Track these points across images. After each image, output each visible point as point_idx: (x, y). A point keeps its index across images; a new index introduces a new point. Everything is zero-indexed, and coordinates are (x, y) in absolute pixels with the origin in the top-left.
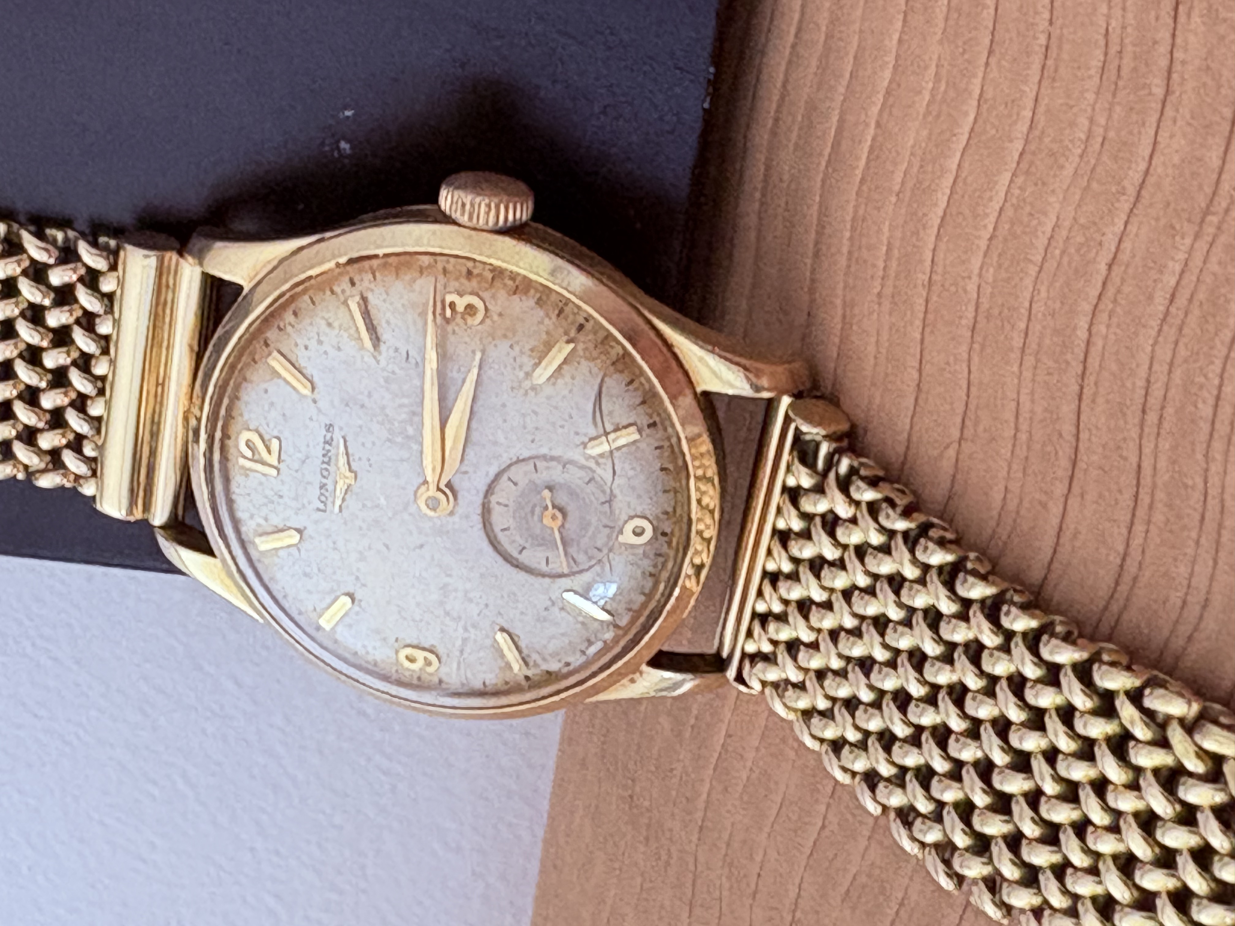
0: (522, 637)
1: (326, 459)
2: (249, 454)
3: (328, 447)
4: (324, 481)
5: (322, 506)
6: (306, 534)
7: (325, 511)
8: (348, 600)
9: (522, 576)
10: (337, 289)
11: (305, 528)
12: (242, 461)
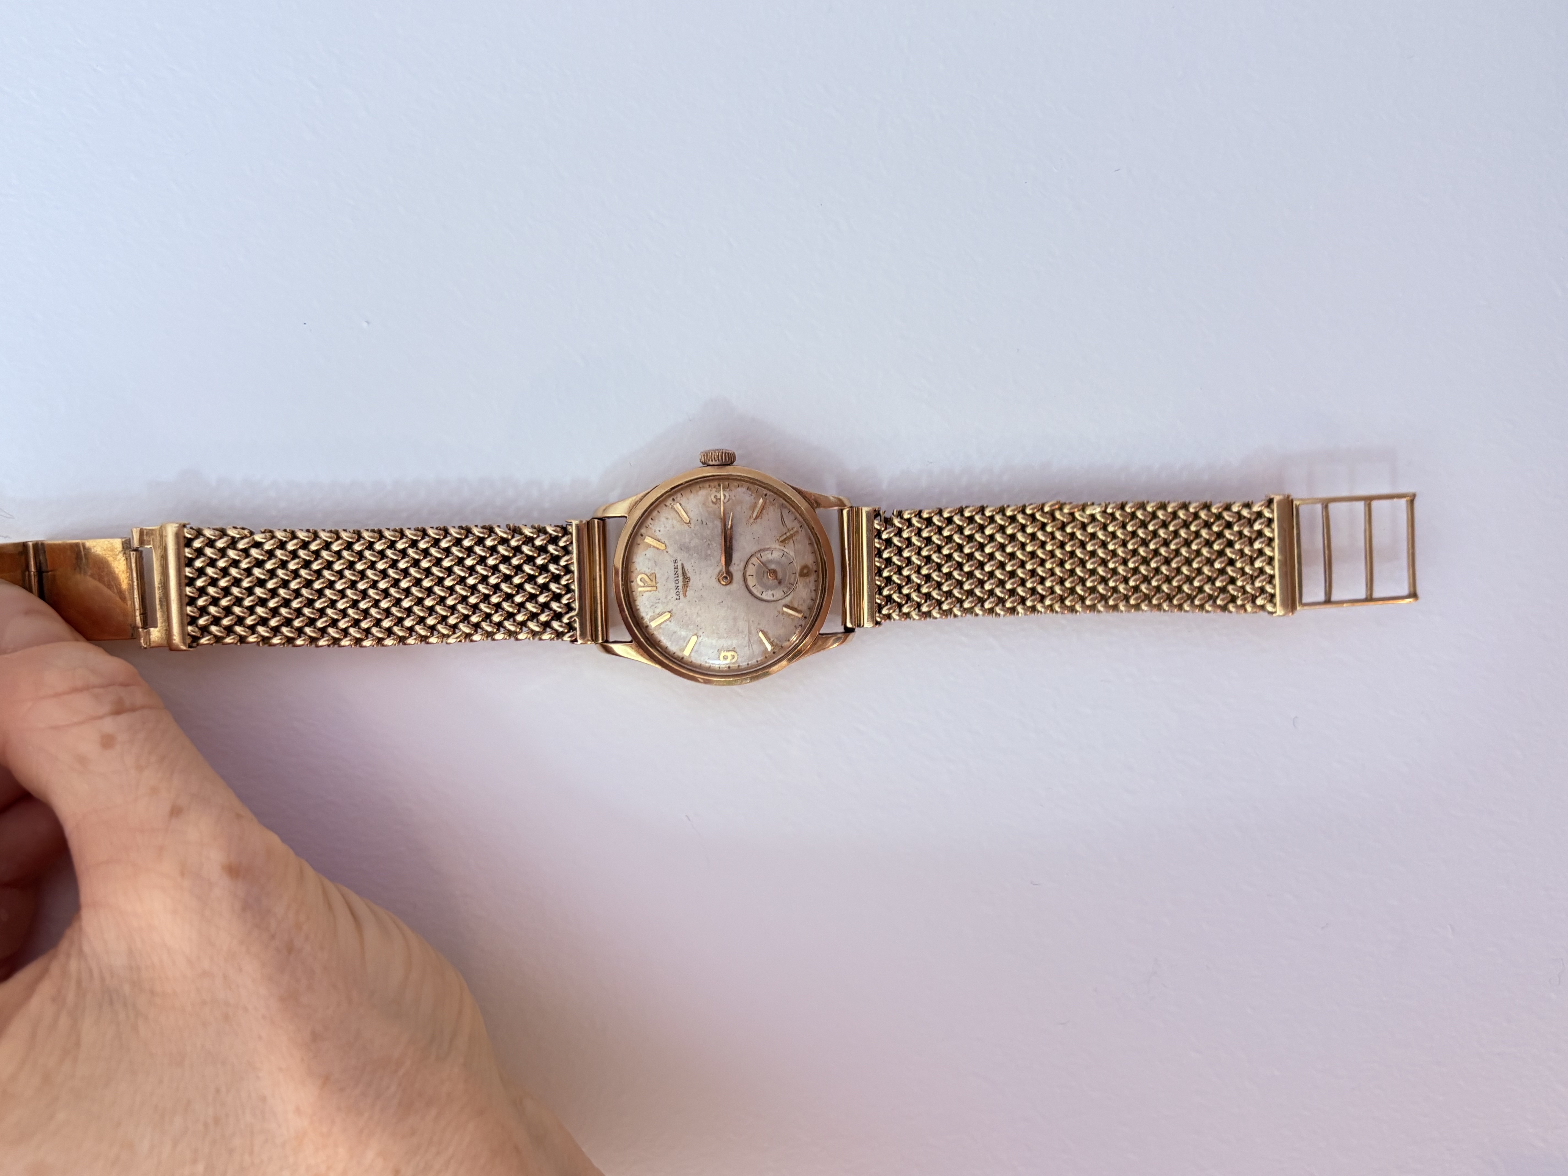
0: (769, 631)
1: (676, 575)
2: (642, 584)
3: (676, 570)
4: (677, 585)
5: (678, 597)
6: (673, 612)
7: (679, 599)
8: (695, 637)
9: (764, 604)
10: (668, 504)
11: (672, 610)
12: (640, 589)
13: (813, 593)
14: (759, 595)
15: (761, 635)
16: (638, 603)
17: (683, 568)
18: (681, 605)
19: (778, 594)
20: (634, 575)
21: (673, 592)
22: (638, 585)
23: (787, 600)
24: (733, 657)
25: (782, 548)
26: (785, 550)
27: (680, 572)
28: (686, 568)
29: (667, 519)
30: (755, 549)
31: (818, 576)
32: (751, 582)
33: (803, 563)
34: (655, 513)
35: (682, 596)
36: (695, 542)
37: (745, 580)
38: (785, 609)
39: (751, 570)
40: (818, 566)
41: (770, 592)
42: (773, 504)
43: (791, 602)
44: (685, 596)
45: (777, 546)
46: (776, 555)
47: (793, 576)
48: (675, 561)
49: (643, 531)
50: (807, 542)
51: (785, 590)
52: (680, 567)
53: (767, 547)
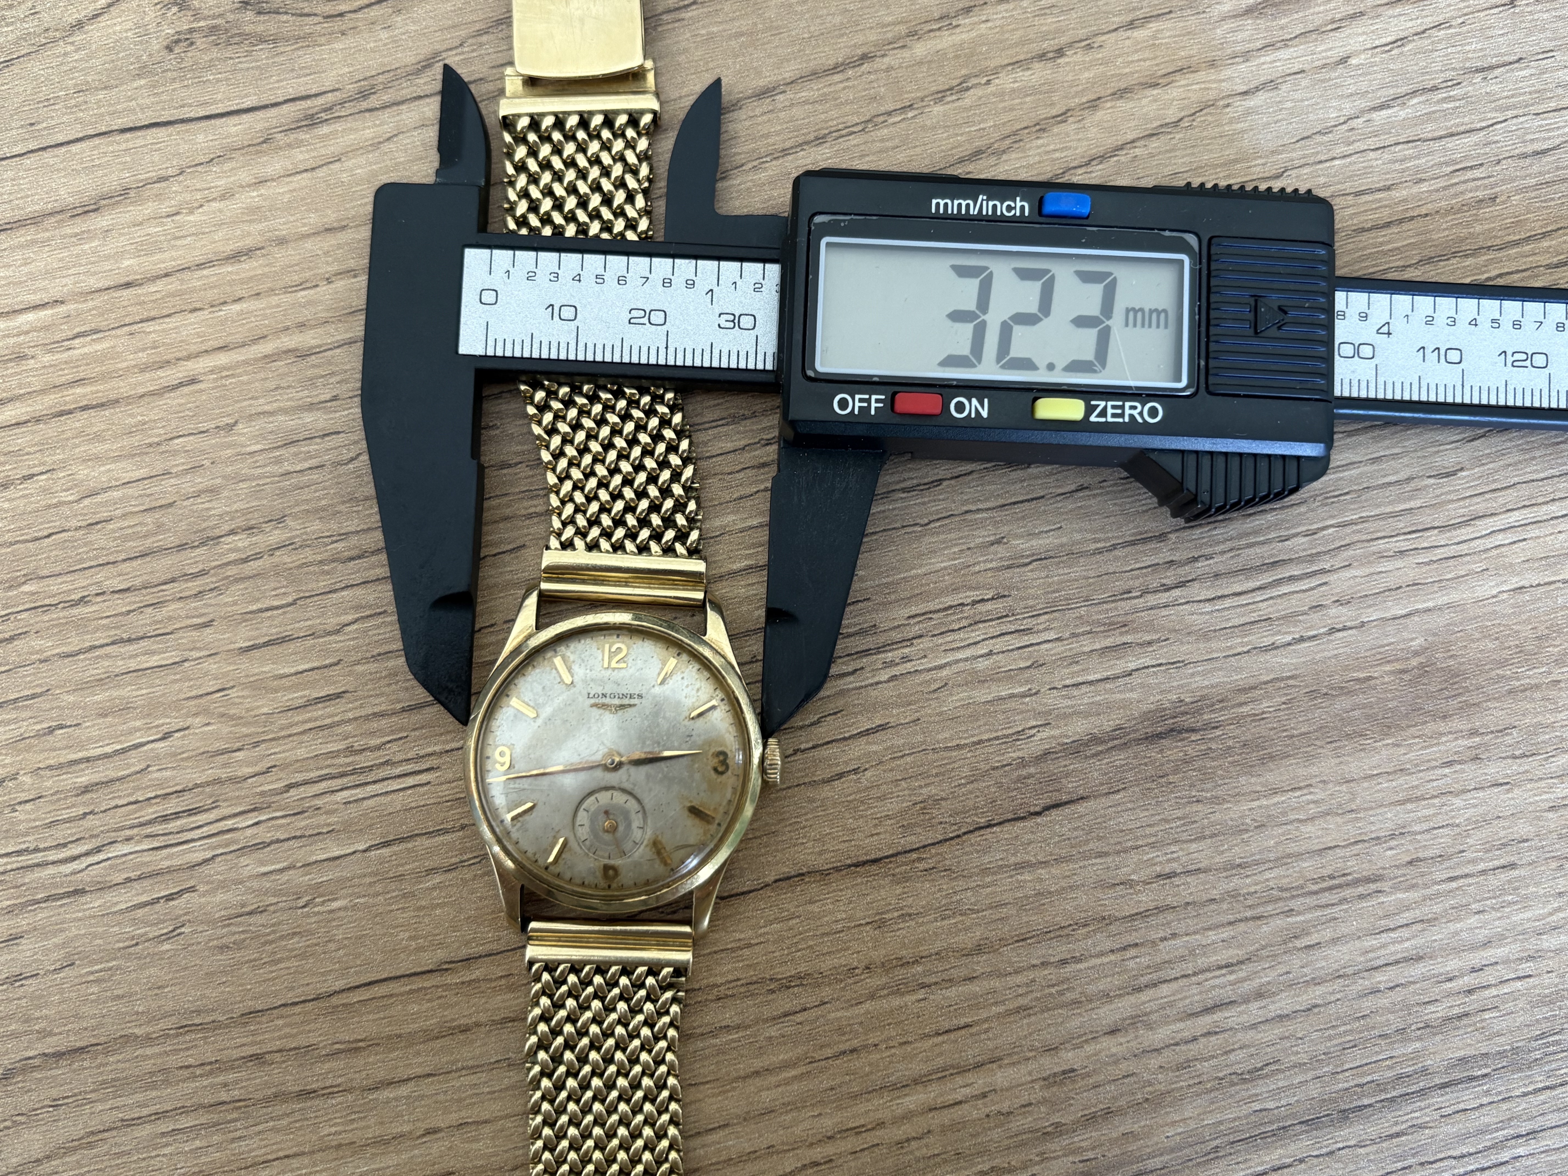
0: (533, 816)
2: (613, 649)
6: (572, 688)
7: (588, 697)
9: (572, 812)
11: (575, 687)
13: (578, 881)
14: (584, 806)
15: (529, 805)
16: (588, 641)
17: (630, 706)
18: (581, 699)
19: (583, 833)
20: (626, 639)
21: (600, 690)
22: (614, 643)
23: (573, 844)
24: (502, 765)
25: (645, 843)
26: (642, 847)
27: (626, 701)
28: (630, 710)
29: (698, 690)
30: (647, 807)
31: (604, 889)
32: (604, 798)
33: (623, 872)
34: (706, 674)
35: (593, 701)
36: (664, 725)
37: (607, 788)
38: (561, 840)
39: (620, 798)
40: (616, 890)
41: (586, 822)
42: (705, 834)
43: (570, 850)
44: (592, 706)
45: (649, 833)
46: (637, 834)
47: (607, 855)
48: (640, 696)
49: (685, 657)
50: (651, 876)
51: (587, 843)
52: (632, 702)
53: (649, 821)
